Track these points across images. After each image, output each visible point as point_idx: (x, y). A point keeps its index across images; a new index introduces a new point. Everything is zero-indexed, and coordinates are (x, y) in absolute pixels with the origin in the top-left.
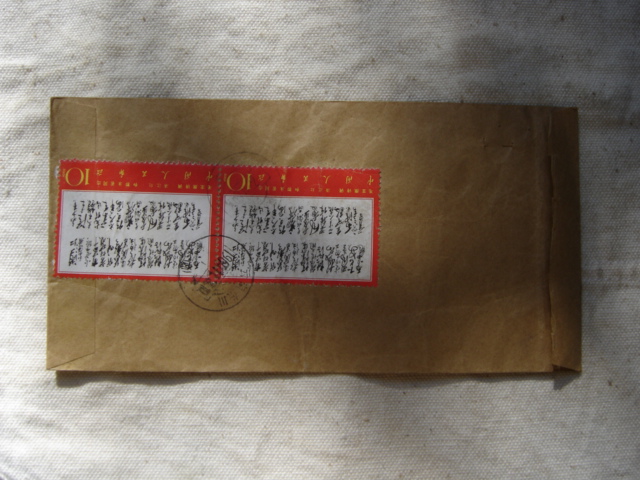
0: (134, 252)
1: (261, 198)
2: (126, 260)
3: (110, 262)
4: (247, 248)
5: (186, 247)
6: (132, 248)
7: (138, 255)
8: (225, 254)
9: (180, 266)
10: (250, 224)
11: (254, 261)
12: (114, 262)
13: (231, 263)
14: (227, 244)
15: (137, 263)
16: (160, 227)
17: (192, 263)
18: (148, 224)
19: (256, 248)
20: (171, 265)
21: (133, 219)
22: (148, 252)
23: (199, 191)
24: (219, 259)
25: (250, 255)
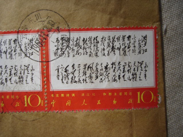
0: (102, 47)
1: (16, 90)
2: (107, 41)
3: (118, 39)
4: (23, 55)
5: (66, 52)
6: (104, 49)
7: (99, 45)
8: (38, 49)
9: (69, 39)
10: (23, 72)
11: (18, 46)
12: (116, 39)
13: (34, 43)
14: (37, 56)
15: (99, 39)
16: (85, 65)
17: (61, 41)
18: (94, 68)
19: (17, 55)
20: (75, 39)
21: (104, 70)
22: (92, 47)
23: (60, 92)
24: (42, 46)
25: (21, 50)
